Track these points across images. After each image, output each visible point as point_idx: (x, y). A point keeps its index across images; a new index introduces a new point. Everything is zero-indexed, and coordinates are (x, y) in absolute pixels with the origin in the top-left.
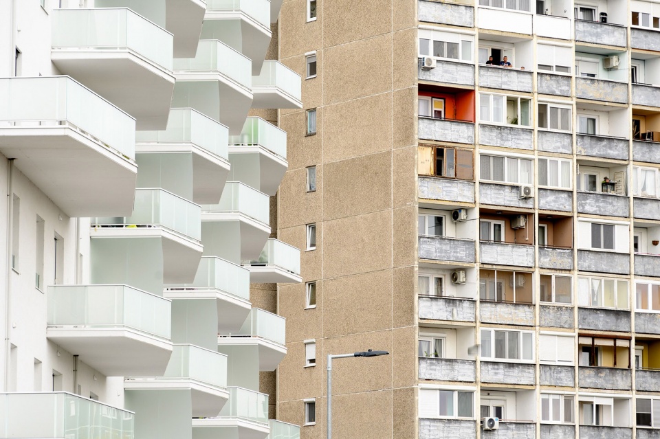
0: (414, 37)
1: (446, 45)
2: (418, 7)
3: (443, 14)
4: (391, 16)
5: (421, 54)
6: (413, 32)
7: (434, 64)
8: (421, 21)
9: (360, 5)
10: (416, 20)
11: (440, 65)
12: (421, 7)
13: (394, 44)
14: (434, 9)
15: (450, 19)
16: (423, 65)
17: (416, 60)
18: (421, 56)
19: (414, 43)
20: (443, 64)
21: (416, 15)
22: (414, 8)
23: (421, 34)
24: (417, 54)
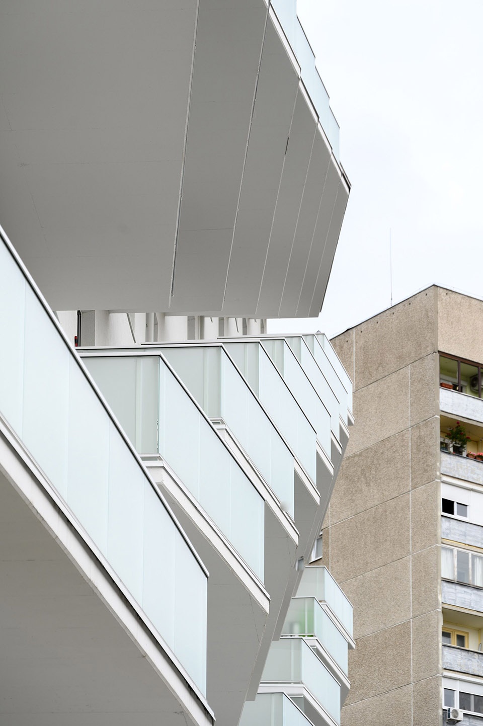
0: (438, 685)
1: (472, 698)
2: (443, 653)
3: (469, 663)
4: (410, 666)
5: (445, 705)
6: (436, 680)
7: (460, 717)
8: (445, 669)
9: (373, 658)
10: (440, 666)
11: (467, 719)
12: (445, 653)
13: (414, 696)
14: (459, 656)
15: (477, 669)
16: (449, 716)
17: (441, 712)
18: (446, 708)
19: (438, 693)
20: (469, 718)
21: (440, 661)
22: (437, 653)
23: (446, 684)
24: (442, 705)
